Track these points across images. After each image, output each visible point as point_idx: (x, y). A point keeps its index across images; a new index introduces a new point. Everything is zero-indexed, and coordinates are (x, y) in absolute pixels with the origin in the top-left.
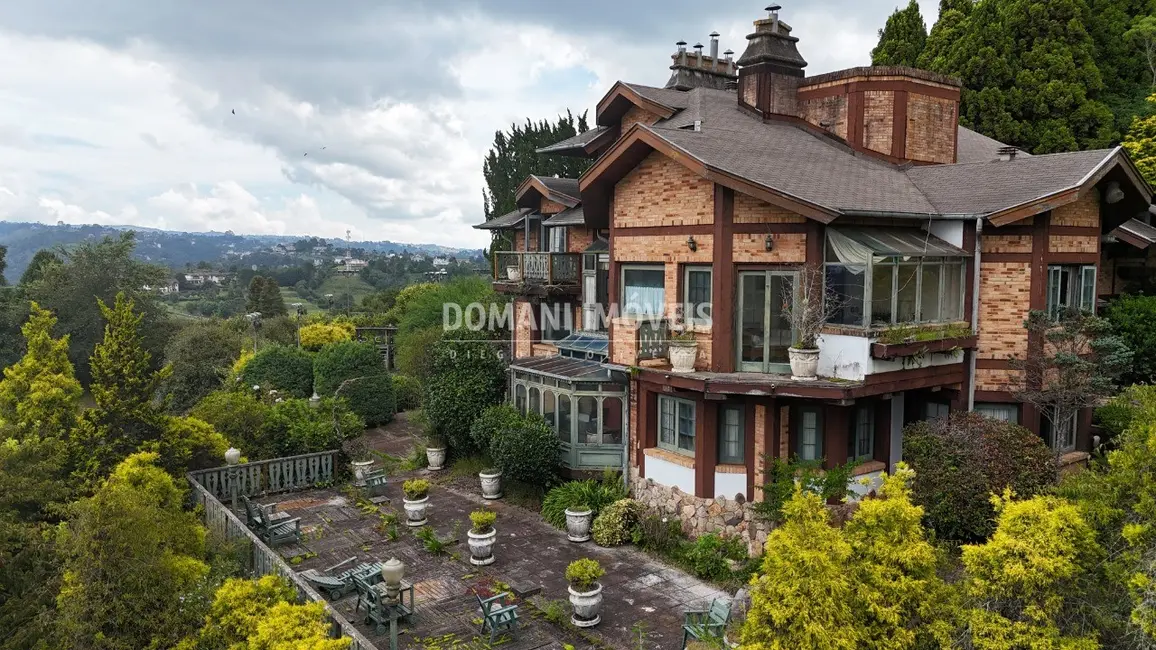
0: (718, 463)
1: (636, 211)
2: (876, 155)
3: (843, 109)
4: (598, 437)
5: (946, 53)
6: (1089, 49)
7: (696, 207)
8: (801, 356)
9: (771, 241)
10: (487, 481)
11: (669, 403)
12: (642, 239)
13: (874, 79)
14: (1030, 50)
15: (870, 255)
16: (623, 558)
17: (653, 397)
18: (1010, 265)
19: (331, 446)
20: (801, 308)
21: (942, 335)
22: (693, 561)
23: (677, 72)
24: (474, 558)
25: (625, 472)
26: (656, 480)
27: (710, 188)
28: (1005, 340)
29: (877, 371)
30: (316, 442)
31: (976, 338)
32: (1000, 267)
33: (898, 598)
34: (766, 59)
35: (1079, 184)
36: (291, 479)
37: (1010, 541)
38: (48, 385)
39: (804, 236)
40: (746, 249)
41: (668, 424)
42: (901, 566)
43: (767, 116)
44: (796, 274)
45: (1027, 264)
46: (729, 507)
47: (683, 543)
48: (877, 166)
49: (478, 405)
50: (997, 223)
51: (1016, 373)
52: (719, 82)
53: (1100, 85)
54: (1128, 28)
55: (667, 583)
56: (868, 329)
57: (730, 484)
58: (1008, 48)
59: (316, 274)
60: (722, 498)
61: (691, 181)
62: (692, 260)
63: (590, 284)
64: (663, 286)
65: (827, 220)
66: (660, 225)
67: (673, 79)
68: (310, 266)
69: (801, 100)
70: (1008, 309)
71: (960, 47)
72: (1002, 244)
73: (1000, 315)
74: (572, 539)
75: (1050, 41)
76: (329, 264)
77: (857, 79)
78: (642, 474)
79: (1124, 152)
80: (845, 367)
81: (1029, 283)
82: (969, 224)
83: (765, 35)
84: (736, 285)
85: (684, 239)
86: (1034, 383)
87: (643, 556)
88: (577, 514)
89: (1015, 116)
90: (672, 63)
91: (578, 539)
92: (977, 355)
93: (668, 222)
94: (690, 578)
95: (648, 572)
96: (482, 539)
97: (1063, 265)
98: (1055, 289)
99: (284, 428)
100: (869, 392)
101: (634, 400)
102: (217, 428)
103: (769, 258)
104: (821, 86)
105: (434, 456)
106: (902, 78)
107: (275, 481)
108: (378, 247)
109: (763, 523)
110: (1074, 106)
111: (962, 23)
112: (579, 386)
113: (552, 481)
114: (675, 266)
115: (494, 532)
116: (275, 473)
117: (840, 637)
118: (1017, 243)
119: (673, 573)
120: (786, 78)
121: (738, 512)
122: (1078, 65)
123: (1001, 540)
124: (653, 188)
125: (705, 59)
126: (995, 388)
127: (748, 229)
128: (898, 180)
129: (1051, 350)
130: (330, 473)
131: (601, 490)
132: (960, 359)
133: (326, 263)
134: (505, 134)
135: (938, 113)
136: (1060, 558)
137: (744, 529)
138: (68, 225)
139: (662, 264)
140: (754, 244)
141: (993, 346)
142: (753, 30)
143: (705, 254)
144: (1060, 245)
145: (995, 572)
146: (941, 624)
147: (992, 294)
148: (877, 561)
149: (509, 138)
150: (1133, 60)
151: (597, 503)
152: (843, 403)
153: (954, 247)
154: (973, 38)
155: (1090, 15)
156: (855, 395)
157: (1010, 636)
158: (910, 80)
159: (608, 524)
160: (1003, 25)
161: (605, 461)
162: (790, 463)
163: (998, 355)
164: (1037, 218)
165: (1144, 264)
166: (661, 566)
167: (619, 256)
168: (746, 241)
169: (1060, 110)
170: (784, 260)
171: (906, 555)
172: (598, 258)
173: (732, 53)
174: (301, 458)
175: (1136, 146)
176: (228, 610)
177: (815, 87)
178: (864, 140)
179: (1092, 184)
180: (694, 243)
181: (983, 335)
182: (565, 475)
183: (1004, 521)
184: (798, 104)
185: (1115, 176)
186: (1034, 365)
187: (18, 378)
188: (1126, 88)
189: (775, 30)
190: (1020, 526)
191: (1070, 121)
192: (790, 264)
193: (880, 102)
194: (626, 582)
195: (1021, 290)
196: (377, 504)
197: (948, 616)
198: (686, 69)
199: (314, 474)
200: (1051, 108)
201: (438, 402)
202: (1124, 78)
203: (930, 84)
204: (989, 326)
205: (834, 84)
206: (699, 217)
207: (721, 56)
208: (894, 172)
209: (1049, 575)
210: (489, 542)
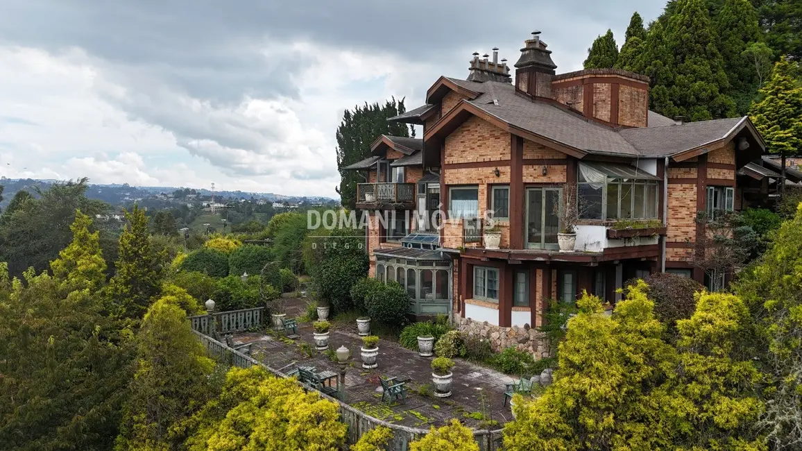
0: (513, 306)
1: (460, 153)
2: (601, 122)
3: (581, 94)
4: (433, 295)
5: (631, 64)
6: (720, 62)
7: (499, 150)
8: (565, 237)
9: (546, 170)
10: (362, 324)
11: (480, 271)
12: (463, 170)
13: (599, 76)
14: (683, 63)
15: (606, 177)
16: (457, 364)
17: (470, 267)
18: (685, 186)
19: (259, 304)
20: (564, 209)
21: (647, 226)
22: (500, 364)
23: (473, 71)
24: (365, 364)
25: (450, 316)
26: (473, 319)
27: (508, 139)
28: (683, 230)
29: (610, 247)
30: (250, 302)
31: (665, 229)
32: (679, 186)
33: (642, 350)
34: (533, 63)
35: (725, 136)
36: (235, 325)
37: (704, 314)
38: (88, 262)
39: (565, 167)
40: (531, 174)
41: (480, 284)
42: (642, 333)
43: (533, 97)
44: (561, 190)
45: (694, 185)
46: (520, 332)
47: (492, 355)
48: (602, 129)
49: (354, 277)
50: (677, 160)
51: (690, 250)
52: (498, 78)
53: (728, 85)
54: (744, 49)
55: (486, 376)
56: (605, 221)
57: (521, 318)
58: (670, 61)
59: (190, 213)
60: (516, 327)
61: (496, 135)
62: (496, 182)
63: (422, 202)
64: (477, 199)
65: (580, 157)
66: (475, 161)
67: (471, 76)
68: (185, 207)
69: (554, 88)
70: (684, 212)
71: (641, 59)
72: (679, 173)
73: (679, 216)
74: (422, 355)
75: (696, 57)
76: (198, 207)
77: (589, 76)
78: (463, 316)
79: (748, 120)
80: (591, 244)
81: (696, 196)
82: (660, 161)
83: (533, 49)
84: (524, 197)
85: (491, 170)
86: (700, 255)
87: (467, 363)
88: (426, 339)
89: (675, 103)
90: (470, 66)
91: (426, 355)
92: (666, 240)
93: (480, 160)
94: (499, 374)
95: (473, 371)
96: (371, 352)
97: (716, 187)
98: (711, 200)
99: (227, 293)
100: (606, 259)
101: (455, 271)
102: (190, 292)
103: (544, 180)
104: (566, 80)
105: (322, 312)
106: (616, 76)
107: (225, 326)
108: (233, 195)
109: (542, 341)
110: (712, 98)
111: (640, 45)
112: (423, 263)
113: (405, 322)
114: (486, 186)
115: (377, 348)
116: (225, 321)
117: (612, 369)
118: (689, 173)
119: (489, 372)
120: (545, 75)
121: (526, 335)
122: (714, 72)
123: (698, 314)
124: (471, 139)
125: (490, 64)
126: (677, 259)
127: (532, 162)
128: (615, 137)
129: (710, 235)
130: (258, 322)
131: (437, 327)
132: (657, 242)
133: (196, 206)
134: (351, 112)
135: (636, 97)
136: (731, 320)
137: (529, 346)
138: (9, 179)
139: (477, 185)
140: (536, 171)
141: (676, 234)
142: (525, 46)
143: (506, 178)
144: (713, 174)
145: (696, 331)
146: (666, 363)
147: (675, 203)
148: (628, 332)
149: (353, 114)
150: (747, 70)
151: (437, 334)
152: (592, 265)
153: (651, 175)
154: (648, 54)
155: (720, 42)
156: (598, 260)
157: (705, 364)
158: (620, 77)
159: (445, 345)
160: (666, 47)
161: (437, 310)
162: (558, 303)
163: (679, 240)
164: (700, 157)
165: (759, 192)
166: (480, 368)
167: (447, 182)
168: (531, 170)
169: (703, 100)
170: (553, 181)
171: (645, 326)
172: (427, 186)
173: (506, 60)
174: (241, 312)
175: (754, 119)
176: (236, 383)
177: (563, 81)
178: (594, 113)
179: (732, 137)
180: (498, 171)
181: (670, 228)
182: (413, 319)
183: (699, 305)
184: (552, 91)
185: (744, 134)
186: (700, 245)
187: (69, 257)
188: (744, 87)
189: (537, 46)
190: (708, 306)
191: (709, 107)
192: (557, 184)
193: (603, 89)
194: (461, 376)
195: (691, 201)
196: (293, 339)
197: (670, 359)
198: (478, 70)
199: (249, 322)
200: (698, 99)
201: (328, 276)
202: (742, 80)
203: (631, 79)
204: (673, 222)
205: (575, 79)
206: (501, 156)
207: (499, 62)
208: (612, 132)
209: (726, 330)
210: (375, 354)
